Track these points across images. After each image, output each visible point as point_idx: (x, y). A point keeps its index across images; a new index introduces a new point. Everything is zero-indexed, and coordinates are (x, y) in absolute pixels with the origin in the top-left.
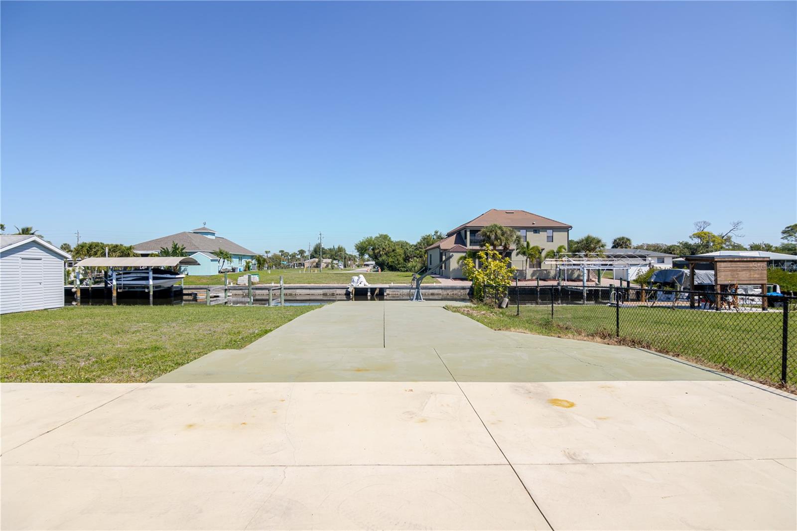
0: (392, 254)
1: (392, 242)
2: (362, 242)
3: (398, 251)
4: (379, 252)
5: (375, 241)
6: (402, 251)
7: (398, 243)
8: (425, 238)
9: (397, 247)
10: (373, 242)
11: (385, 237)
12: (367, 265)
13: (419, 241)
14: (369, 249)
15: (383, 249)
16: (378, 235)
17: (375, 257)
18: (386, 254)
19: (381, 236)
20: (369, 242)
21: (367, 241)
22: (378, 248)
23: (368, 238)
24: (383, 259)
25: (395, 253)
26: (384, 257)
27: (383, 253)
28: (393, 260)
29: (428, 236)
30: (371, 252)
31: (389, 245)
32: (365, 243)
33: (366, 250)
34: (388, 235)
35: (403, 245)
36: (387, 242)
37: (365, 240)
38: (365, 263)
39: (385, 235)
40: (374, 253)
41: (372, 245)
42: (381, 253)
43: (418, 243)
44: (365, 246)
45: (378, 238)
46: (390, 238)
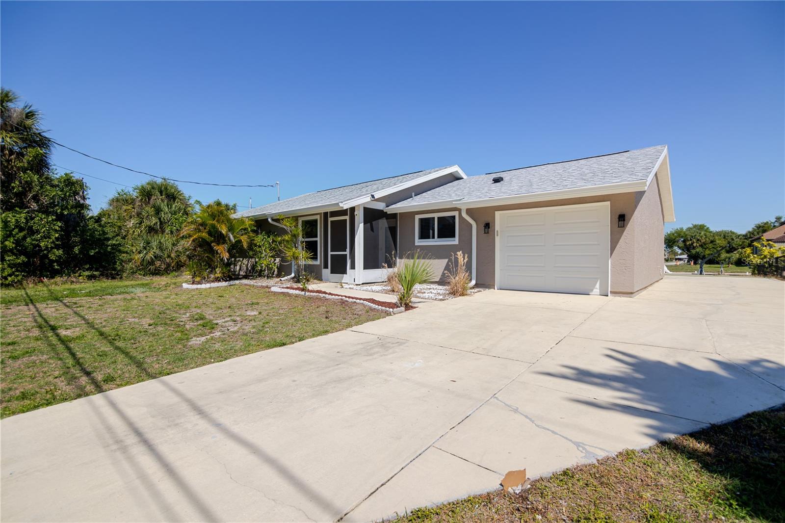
0: (711, 246)
1: (711, 232)
2: (670, 234)
3: (718, 242)
4: (692, 244)
5: (687, 233)
6: (724, 242)
7: (719, 234)
8: (760, 227)
9: (717, 238)
10: (684, 233)
11: (701, 227)
12: (680, 259)
13: (751, 230)
14: (678, 241)
15: (698, 240)
16: (691, 226)
17: (687, 248)
18: (701, 246)
19: (695, 226)
20: (679, 233)
21: (676, 232)
22: (691, 240)
23: (677, 229)
24: (697, 252)
25: (714, 245)
26: (699, 250)
27: (698, 245)
28: (712, 252)
29: (765, 224)
30: (681, 244)
31: (705, 236)
32: (673, 235)
33: (674, 242)
34: (705, 225)
35: (725, 235)
36: (703, 233)
37: (674, 232)
38: (676, 257)
39: (700, 226)
40: (685, 245)
41: (682, 237)
42: (695, 245)
43: (749, 232)
44: (674, 238)
45: (691, 228)
46: (708, 228)
